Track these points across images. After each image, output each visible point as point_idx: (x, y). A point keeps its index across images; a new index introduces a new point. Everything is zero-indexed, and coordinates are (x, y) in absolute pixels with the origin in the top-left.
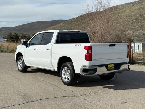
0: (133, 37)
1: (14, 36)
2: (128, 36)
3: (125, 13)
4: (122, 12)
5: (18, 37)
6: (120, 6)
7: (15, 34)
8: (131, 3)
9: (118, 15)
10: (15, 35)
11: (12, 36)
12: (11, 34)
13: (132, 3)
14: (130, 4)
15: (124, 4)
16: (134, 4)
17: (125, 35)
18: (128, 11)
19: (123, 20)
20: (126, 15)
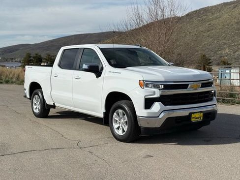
0: (233, 60)
1: (34, 57)
2: (226, 58)
3: (220, 19)
4: (216, 18)
5: (41, 60)
6: (212, 7)
7: (36, 54)
8: (231, 3)
9: (209, 23)
10: (36, 57)
11: (31, 58)
12: (29, 56)
13: (233, 3)
14: (230, 5)
15: (220, 5)
16: (236, 4)
17: (221, 57)
18: (226, 16)
19: (218, 31)
20: (222, 22)
